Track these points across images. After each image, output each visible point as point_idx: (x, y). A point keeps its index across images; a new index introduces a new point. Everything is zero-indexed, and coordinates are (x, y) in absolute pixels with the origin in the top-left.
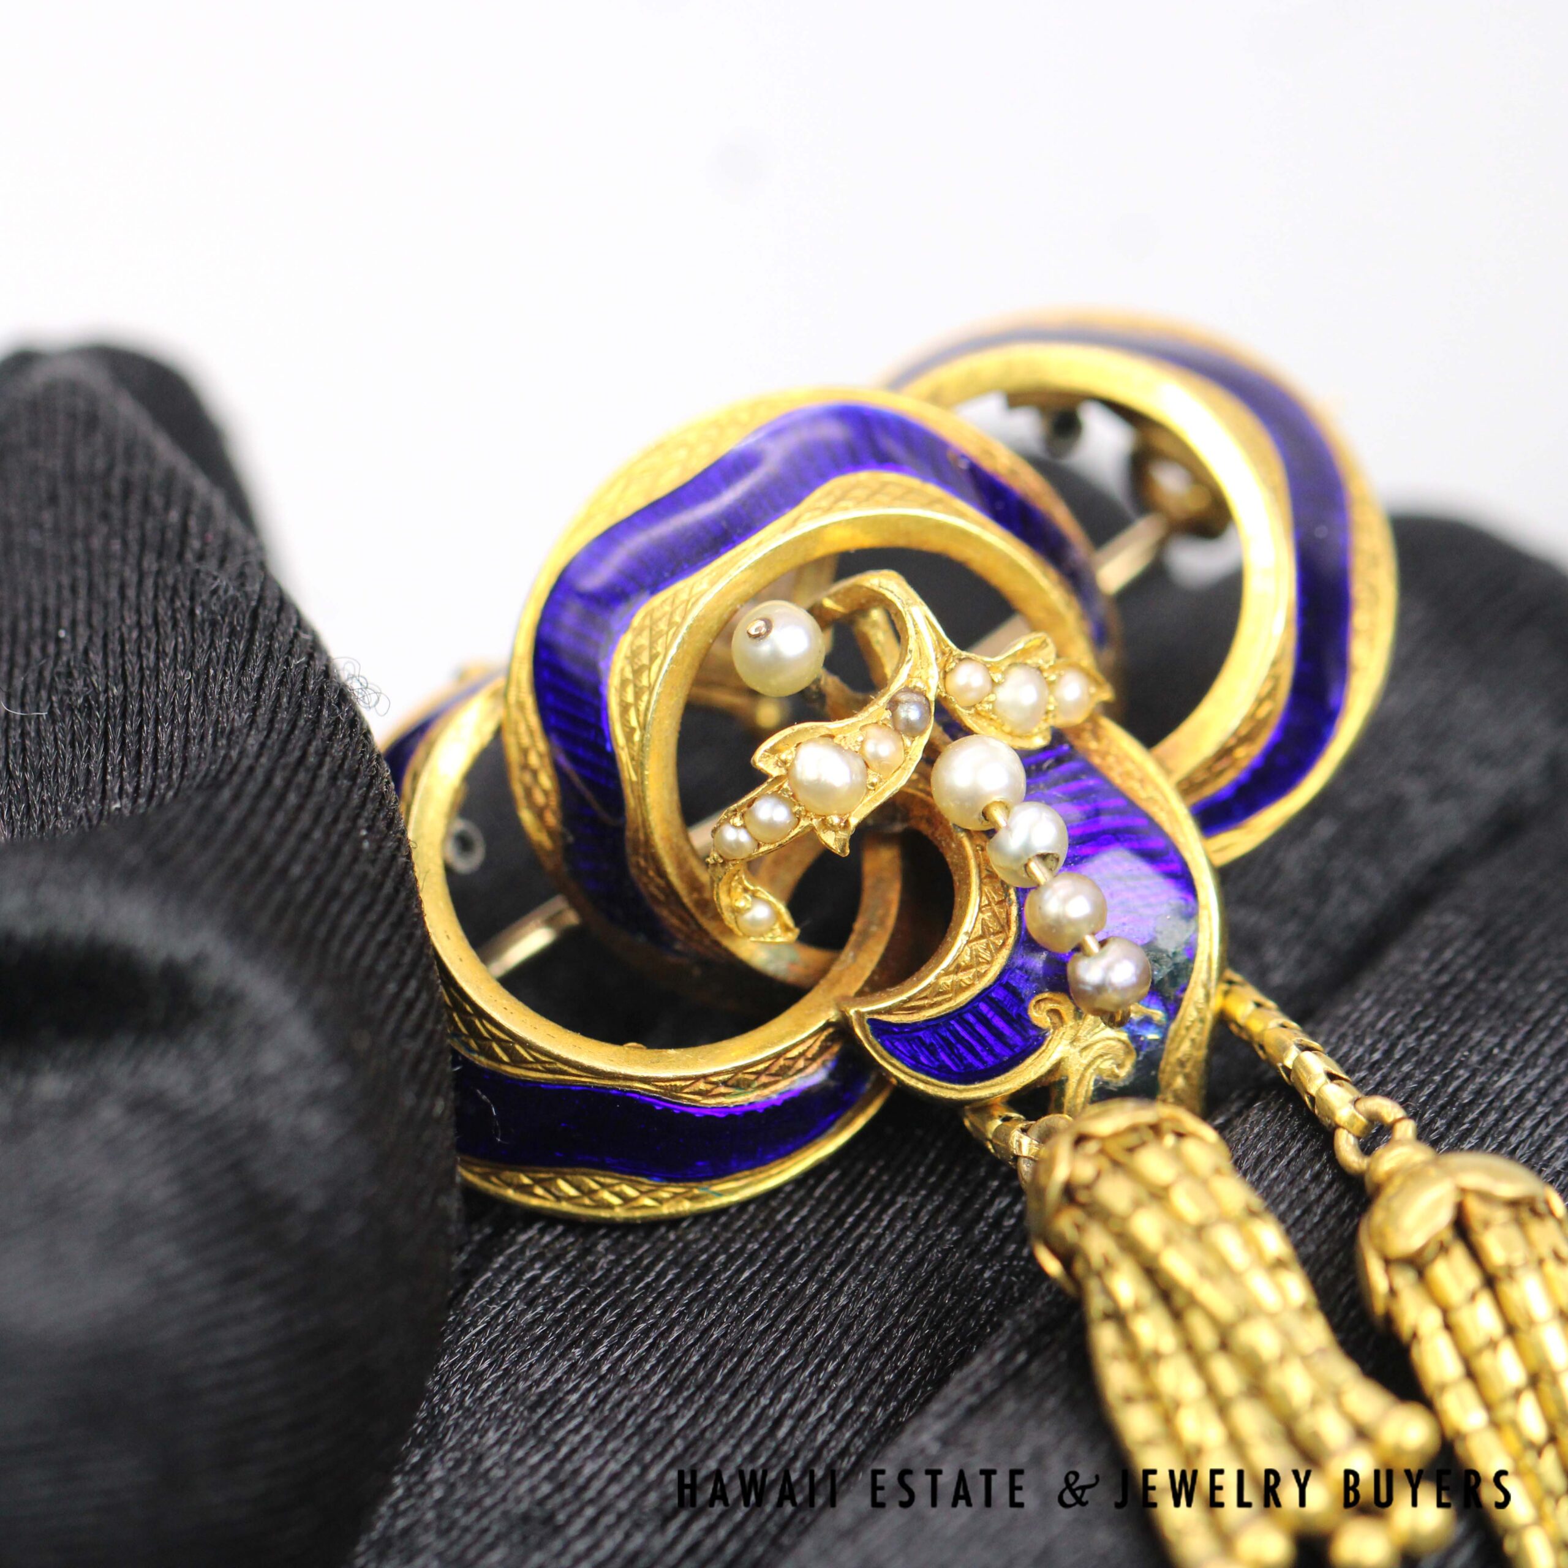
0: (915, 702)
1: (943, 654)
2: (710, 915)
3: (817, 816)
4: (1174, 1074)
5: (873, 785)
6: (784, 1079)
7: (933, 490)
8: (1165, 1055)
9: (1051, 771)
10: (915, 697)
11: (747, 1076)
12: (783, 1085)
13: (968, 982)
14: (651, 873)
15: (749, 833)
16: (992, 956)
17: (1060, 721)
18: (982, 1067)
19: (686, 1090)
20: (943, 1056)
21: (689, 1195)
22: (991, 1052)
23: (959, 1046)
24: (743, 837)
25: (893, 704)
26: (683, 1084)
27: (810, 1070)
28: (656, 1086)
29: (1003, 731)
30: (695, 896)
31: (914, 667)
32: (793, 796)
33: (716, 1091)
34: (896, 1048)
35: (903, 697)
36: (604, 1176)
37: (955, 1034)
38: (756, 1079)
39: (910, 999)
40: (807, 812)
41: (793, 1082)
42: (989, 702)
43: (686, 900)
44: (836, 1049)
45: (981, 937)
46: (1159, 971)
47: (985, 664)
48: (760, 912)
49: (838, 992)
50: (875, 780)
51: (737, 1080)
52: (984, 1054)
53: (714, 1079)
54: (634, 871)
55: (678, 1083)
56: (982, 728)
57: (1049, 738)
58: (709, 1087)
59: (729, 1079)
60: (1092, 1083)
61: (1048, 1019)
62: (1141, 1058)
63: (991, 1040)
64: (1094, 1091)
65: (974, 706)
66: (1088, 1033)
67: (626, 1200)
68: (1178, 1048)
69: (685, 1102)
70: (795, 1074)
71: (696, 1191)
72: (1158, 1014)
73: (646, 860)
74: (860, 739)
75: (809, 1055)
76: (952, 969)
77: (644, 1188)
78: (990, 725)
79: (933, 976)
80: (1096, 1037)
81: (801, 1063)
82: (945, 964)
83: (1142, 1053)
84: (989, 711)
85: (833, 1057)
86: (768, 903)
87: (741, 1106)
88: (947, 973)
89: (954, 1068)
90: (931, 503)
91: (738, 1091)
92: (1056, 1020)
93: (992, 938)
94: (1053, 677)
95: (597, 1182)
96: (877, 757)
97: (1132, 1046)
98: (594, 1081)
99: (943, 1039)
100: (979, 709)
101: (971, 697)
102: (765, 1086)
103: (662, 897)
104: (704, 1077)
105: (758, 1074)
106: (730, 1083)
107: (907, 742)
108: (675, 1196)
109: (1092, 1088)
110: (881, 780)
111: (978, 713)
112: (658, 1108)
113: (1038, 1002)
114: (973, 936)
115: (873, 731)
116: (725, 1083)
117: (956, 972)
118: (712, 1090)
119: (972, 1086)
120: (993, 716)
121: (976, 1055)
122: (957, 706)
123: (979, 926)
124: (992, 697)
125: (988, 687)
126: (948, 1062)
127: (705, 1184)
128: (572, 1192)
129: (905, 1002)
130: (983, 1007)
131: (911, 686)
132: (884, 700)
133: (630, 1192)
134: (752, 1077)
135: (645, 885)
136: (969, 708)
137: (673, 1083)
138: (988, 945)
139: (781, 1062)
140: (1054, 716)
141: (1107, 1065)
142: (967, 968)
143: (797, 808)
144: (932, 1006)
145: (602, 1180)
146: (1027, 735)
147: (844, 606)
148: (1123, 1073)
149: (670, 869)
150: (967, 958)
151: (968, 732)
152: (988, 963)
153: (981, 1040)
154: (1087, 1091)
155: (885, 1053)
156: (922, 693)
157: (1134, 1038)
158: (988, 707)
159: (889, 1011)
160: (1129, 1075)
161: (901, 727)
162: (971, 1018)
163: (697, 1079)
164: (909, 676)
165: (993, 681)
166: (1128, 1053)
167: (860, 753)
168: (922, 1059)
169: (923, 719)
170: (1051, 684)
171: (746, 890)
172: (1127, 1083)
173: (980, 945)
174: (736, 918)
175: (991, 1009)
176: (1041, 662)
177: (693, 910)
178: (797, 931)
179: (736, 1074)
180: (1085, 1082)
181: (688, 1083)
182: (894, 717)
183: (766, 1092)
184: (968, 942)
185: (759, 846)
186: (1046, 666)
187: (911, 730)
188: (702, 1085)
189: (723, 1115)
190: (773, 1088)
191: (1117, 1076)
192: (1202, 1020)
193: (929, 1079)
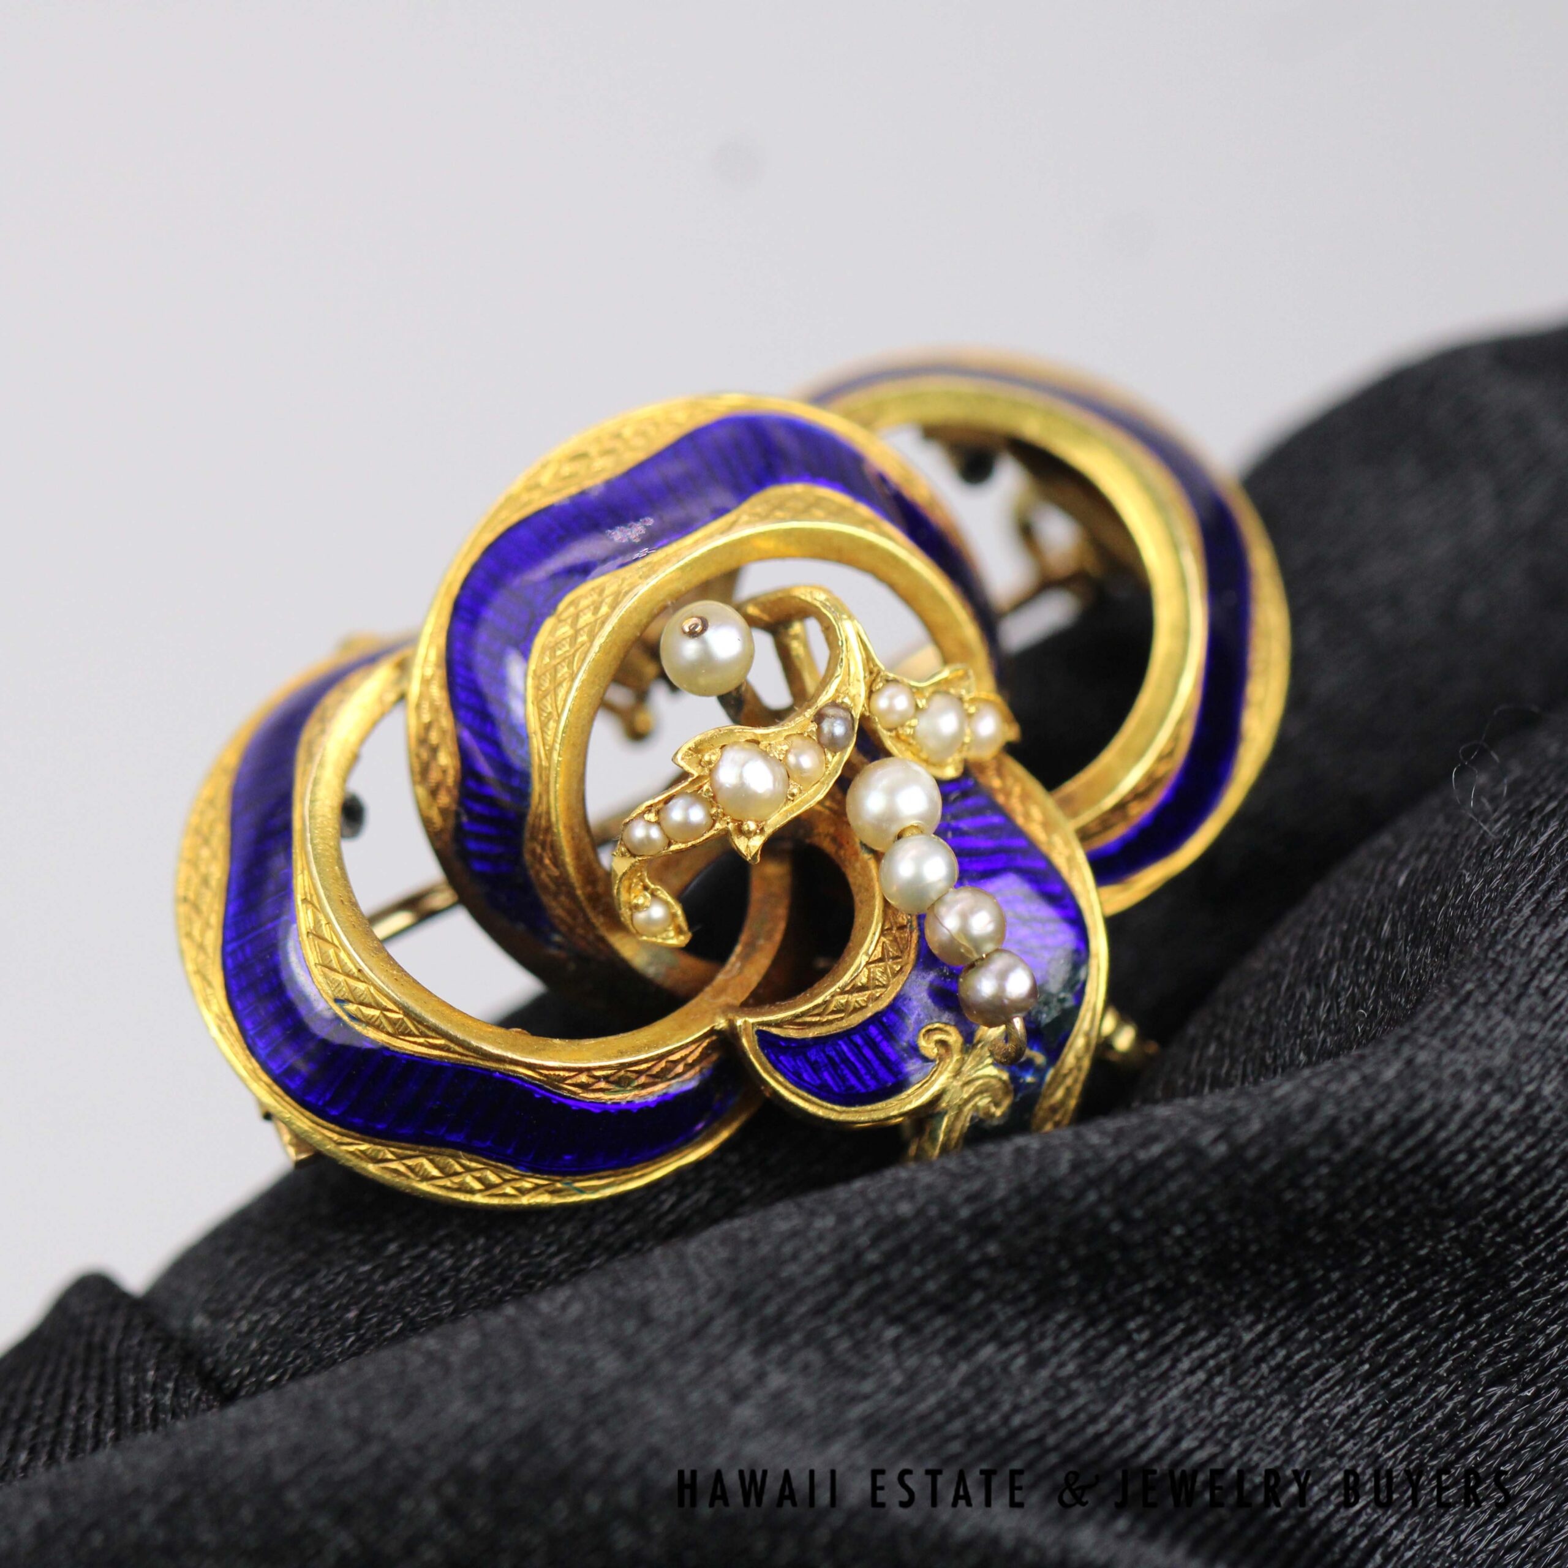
0: (841, 718)
1: (871, 673)
2: (601, 909)
3: (734, 821)
4: (1045, 1121)
5: (793, 795)
6: (662, 1082)
7: (863, 510)
8: (1041, 1100)
9: (958, 804)
10: (842, 713)
11: (629, 1074)
12: (660, 1088)
13: (863, 1004)
14: (547, 861)
15: (662, 829)
16: (888, 980)
17: (972, 755)
18: (863, 1091)
19: (569, 1081)
20: (826, 1075)
21: (551, 1188)
22: (875, 1077)
23: (842, 1066)
24: (655, 833)
25: (819, 718)
26: (567, 1074)
27: (687, 1076)
28: (541, 1074)
29: (919, 757)
30: (589, 889)
31: (842, 683)
32: (714, 797)
33: (597, 1086)
34: (780, 1062)
35: (831, 711)
36: (471, 1160)
37: (840, 1053)
38: (637, 1078)
39: (803, 1014)
40: (724, 815)
41: (669, 1086)
42: (910, 727)
43: (579, 892)
44: (714, 1057)
45: (881, 960)
46: (1048, 1014)
47: (911, 687)
48: (657, 912)
49: (723, 1000)
50: (795, 791)
51: (620, 1078)
52: (867, 1077)
53: (598, 1073)
54: (527, 857)
55: (562, 1073)
56: (900, 751)
57: (961, 770)
58: (591, 1080)
59: (612, 1075)
60: (969, 1119)
61: (935, 1051)
62: (1018, 1099)
63: (876, 1064)
64: (969, 1128)
65: (896, 729)
66: (973, 1068)
67: (488, 1186)
68: (1052, 1094)
69: (565, 1093)
70: (673, 1078)
71: (559, 1185)
72: (1040, 1059)
73: (543, 848)
74: (785, 747)
75: (690, 1060)
76: (848, 988)
77: (508, 1176)
78: (907, 750)
79: (828, 993)
80: (980, 1073)
81: (680, 1068)
82: (841, 983)
83: (1020, 1095)
84: (909, 736)
85: (710, 1066)
86: (666, 903)
87: (618, 1104)
88: (843, 992)
89: (836, 1089)
90: (863, 523)
91: (618, 1088)
92: (943, 1051)
93: (890, 962)
94: (972, 710)
95: (462, 1165)
96: (799, 768)
97: (1011, 1087)
98: (481, 1062)
99: (829, 1058)
100: (901, 732)
101: (893, 719)
102: (643, 1086)
103: (552, 887)
104: (588, 1070)
105: (640, 1073)
106: (612, 1079)
107: (829, 756)
108: (537, 1187)
109: (968, 1124)
110: (801, 791)
111: (898, 737)
112: (537, 1096)
113: (928, 1031)
114: (873, 958)
115: (797, 741)
116: (606, 1078)
117: (849, 992)
118: (593, 1084)
119: (853, 1109)
120: (911, 741)
121: (859, 1078)
122: (879, 727)
123: (879, 949)
124: (914, 722)
125: (912, 711)
126: (831, 1082)
127: (568, 1179)
128: (435, 1172)
129: (797, 1016)
130: (873, 1031)
131: (839, 701)
132: (810, 713)
133: (493, 1178)
134: (634, 1076)
135: (538, 873)
136: (890, 730)
137: (557, 1073)
138: (886, 969)
139: (663, 1064)
140: (969, 749)
141: (983, 1101)
142: (863, 988)
143: (714, 811)
144: (823, 1024)
145: (468, 1163)
146: (941, 765)
147: (770, 615)
148: (998, 1112)
149: (568, 859)
150: (864, 980)
151: (888, 754)
152: (884, 986)
153: (866, 1062)
154: (963, 1126)
155: (769, 1066)
156: (848, 709)
157: (1014, 1078)
158: (909, 731)
159: (779, 1024)
160: (1004, 1115)
161: (824, 740)
162: (858, 1039)
163: (580, 1071)
164: (837, 691)
165: (917, 706)
166: (1006, 1093)
167: (783, 762)
168: (805, 1076)
169: (847, 736)
170: (970, 716)
171: (646, 888)
172: (1002, 1122)
173: (877, 970)
174: (632, 915)
175: (881, 1033)
176: (963, 692)
177: (585, 904)
178: (689, 935)
179: (619, 1070)
180: (962, 1118)
181: (572, 1074)
182: (819, 730)
183: (644, 1092)
184: (868, 963)
185: (670, 844)
186: (967, 697)
187: (833, 745)
188: (583, 1078)
189: (598, 1111)
190: (650, 1090)
191: (992, 1116)
192: (1079, 1069)
193: (810, 1097)
